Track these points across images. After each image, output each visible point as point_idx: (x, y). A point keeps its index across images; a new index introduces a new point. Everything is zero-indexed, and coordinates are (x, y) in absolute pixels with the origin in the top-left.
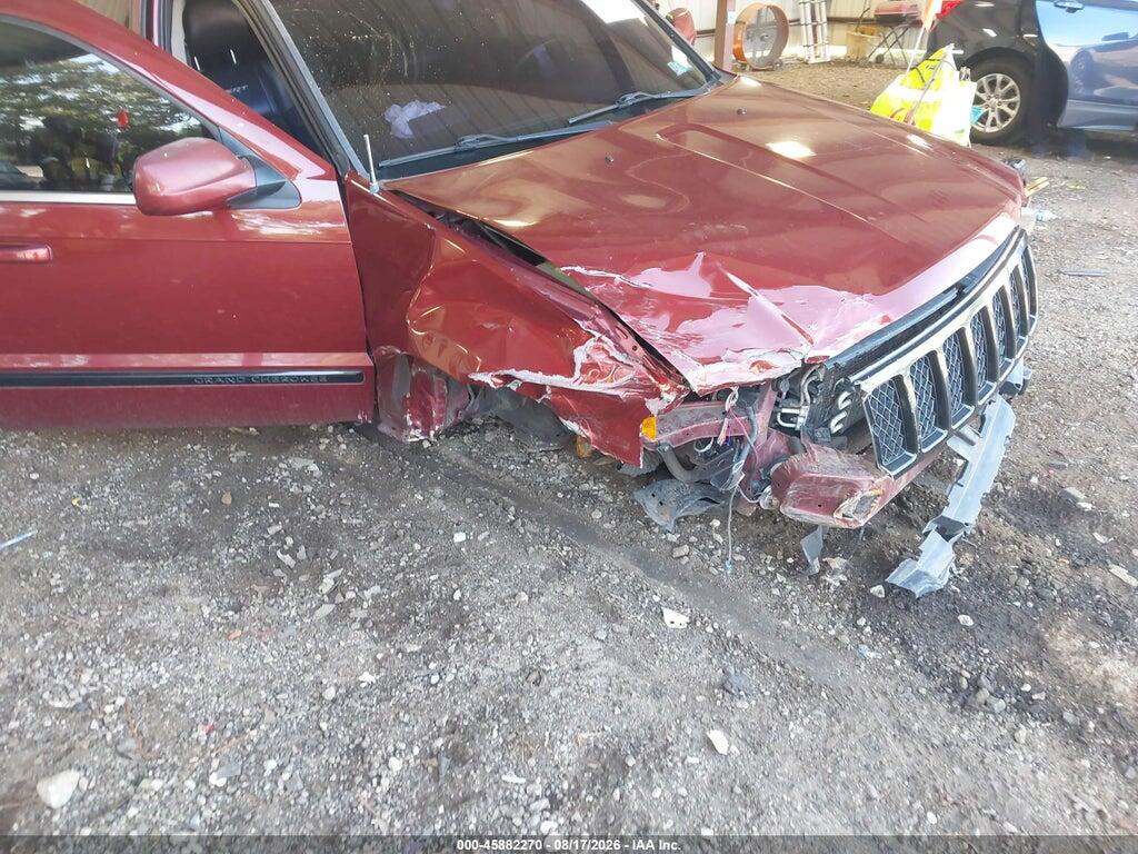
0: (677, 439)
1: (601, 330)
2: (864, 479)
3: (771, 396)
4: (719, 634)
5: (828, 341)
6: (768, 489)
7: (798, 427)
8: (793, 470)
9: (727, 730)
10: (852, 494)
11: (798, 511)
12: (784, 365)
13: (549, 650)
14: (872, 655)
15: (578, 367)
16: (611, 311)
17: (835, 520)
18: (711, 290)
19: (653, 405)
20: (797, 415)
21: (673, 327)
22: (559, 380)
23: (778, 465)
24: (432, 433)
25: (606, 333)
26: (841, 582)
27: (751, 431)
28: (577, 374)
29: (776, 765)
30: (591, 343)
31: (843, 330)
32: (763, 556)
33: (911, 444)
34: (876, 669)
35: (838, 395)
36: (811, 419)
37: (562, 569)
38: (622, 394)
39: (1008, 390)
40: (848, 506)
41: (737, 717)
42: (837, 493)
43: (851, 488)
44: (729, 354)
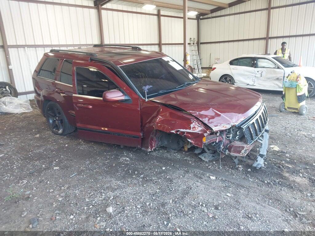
0: (209, 142)
1: (195, 121)
2: (245, 146)
3: (225, 133)
4: (222, 179)
5: (236, 122)
6: (227, 150)
7: (230, 139)
8: (232, 145)
9: (229, 193)
10: (243, 149)
11: (233, 154)
12: (228, 127)
13: (191, 184)
14: (252, 180)
15: (192, 128)
16: (197, 118)
17: (241, 155)
18: (215, 114)
19: (205, 135)
20: (230, 137)
21: (209, 120)
22: (188, 131)
23: (229, 145)
24: (153, 149)
25: (196, 121)
26: (242, 169)
27: (223, 139)
28: (191, 129)
29: (240, 197)
30: (194, 123)
31: (238, 120)
32: (226, 167)
33: (252, 139)
34: (253, 182)
35: (237, 132)
36: (233, 137)
37: (187, 172)
38: (200, 132)
39: (266, 131)
40: (243, 151)
41: (231, 191)
42: (240, 149)
43: (243, 148)
44: (219, 125)
